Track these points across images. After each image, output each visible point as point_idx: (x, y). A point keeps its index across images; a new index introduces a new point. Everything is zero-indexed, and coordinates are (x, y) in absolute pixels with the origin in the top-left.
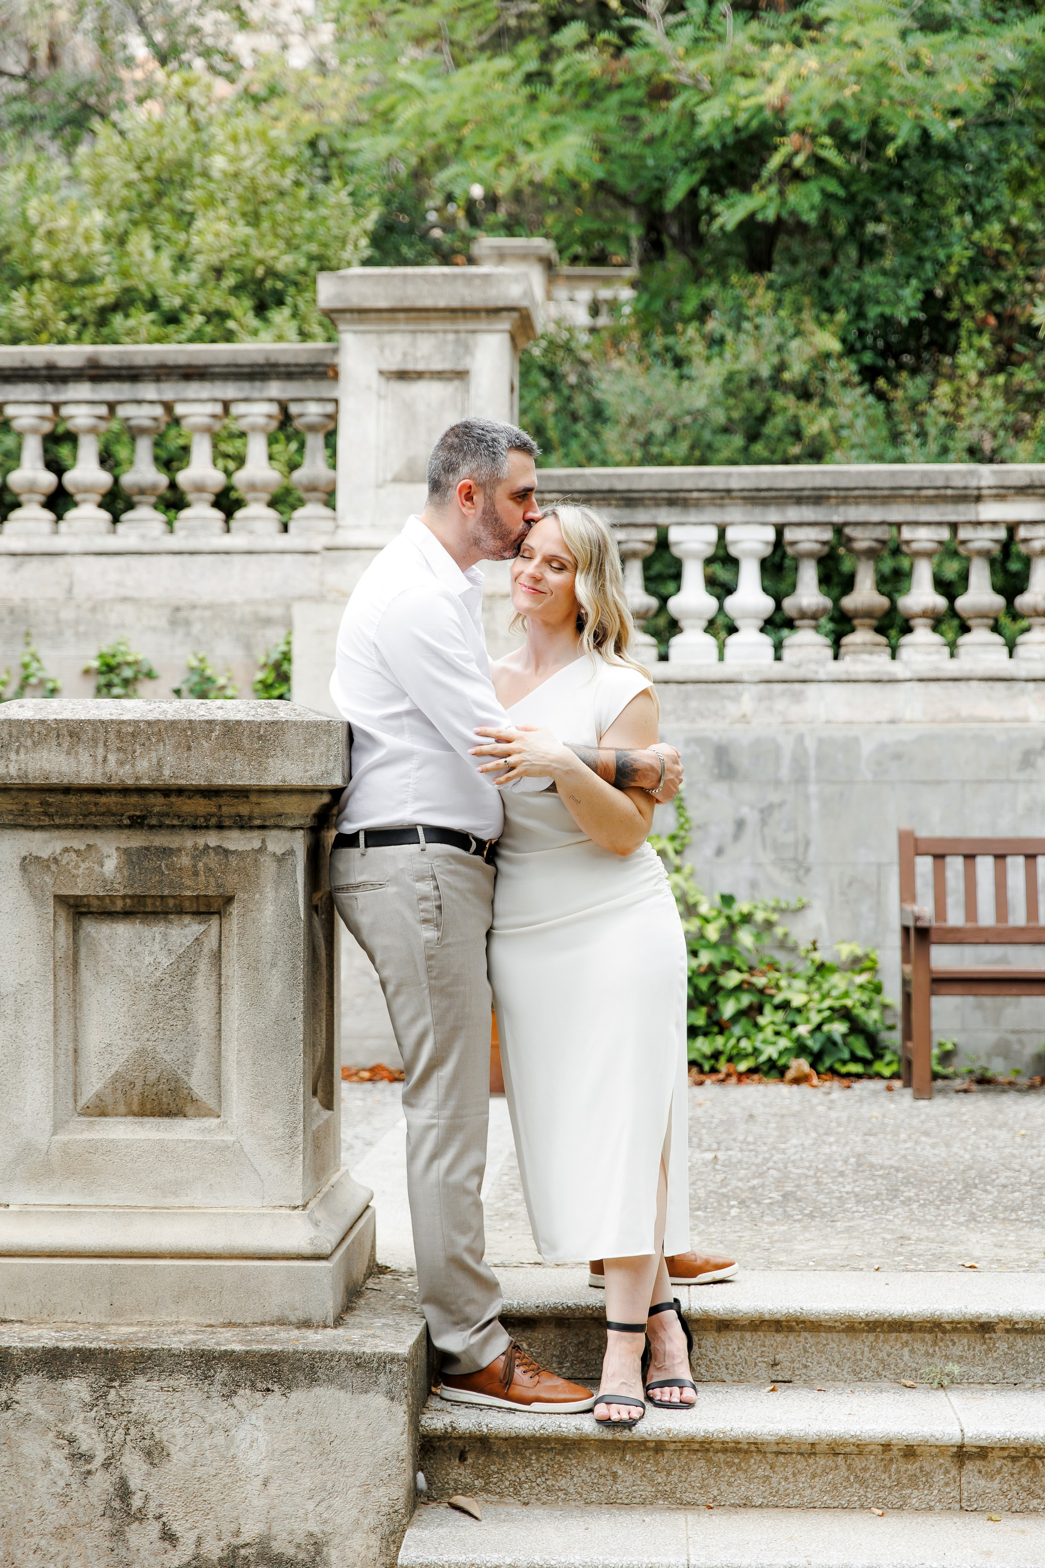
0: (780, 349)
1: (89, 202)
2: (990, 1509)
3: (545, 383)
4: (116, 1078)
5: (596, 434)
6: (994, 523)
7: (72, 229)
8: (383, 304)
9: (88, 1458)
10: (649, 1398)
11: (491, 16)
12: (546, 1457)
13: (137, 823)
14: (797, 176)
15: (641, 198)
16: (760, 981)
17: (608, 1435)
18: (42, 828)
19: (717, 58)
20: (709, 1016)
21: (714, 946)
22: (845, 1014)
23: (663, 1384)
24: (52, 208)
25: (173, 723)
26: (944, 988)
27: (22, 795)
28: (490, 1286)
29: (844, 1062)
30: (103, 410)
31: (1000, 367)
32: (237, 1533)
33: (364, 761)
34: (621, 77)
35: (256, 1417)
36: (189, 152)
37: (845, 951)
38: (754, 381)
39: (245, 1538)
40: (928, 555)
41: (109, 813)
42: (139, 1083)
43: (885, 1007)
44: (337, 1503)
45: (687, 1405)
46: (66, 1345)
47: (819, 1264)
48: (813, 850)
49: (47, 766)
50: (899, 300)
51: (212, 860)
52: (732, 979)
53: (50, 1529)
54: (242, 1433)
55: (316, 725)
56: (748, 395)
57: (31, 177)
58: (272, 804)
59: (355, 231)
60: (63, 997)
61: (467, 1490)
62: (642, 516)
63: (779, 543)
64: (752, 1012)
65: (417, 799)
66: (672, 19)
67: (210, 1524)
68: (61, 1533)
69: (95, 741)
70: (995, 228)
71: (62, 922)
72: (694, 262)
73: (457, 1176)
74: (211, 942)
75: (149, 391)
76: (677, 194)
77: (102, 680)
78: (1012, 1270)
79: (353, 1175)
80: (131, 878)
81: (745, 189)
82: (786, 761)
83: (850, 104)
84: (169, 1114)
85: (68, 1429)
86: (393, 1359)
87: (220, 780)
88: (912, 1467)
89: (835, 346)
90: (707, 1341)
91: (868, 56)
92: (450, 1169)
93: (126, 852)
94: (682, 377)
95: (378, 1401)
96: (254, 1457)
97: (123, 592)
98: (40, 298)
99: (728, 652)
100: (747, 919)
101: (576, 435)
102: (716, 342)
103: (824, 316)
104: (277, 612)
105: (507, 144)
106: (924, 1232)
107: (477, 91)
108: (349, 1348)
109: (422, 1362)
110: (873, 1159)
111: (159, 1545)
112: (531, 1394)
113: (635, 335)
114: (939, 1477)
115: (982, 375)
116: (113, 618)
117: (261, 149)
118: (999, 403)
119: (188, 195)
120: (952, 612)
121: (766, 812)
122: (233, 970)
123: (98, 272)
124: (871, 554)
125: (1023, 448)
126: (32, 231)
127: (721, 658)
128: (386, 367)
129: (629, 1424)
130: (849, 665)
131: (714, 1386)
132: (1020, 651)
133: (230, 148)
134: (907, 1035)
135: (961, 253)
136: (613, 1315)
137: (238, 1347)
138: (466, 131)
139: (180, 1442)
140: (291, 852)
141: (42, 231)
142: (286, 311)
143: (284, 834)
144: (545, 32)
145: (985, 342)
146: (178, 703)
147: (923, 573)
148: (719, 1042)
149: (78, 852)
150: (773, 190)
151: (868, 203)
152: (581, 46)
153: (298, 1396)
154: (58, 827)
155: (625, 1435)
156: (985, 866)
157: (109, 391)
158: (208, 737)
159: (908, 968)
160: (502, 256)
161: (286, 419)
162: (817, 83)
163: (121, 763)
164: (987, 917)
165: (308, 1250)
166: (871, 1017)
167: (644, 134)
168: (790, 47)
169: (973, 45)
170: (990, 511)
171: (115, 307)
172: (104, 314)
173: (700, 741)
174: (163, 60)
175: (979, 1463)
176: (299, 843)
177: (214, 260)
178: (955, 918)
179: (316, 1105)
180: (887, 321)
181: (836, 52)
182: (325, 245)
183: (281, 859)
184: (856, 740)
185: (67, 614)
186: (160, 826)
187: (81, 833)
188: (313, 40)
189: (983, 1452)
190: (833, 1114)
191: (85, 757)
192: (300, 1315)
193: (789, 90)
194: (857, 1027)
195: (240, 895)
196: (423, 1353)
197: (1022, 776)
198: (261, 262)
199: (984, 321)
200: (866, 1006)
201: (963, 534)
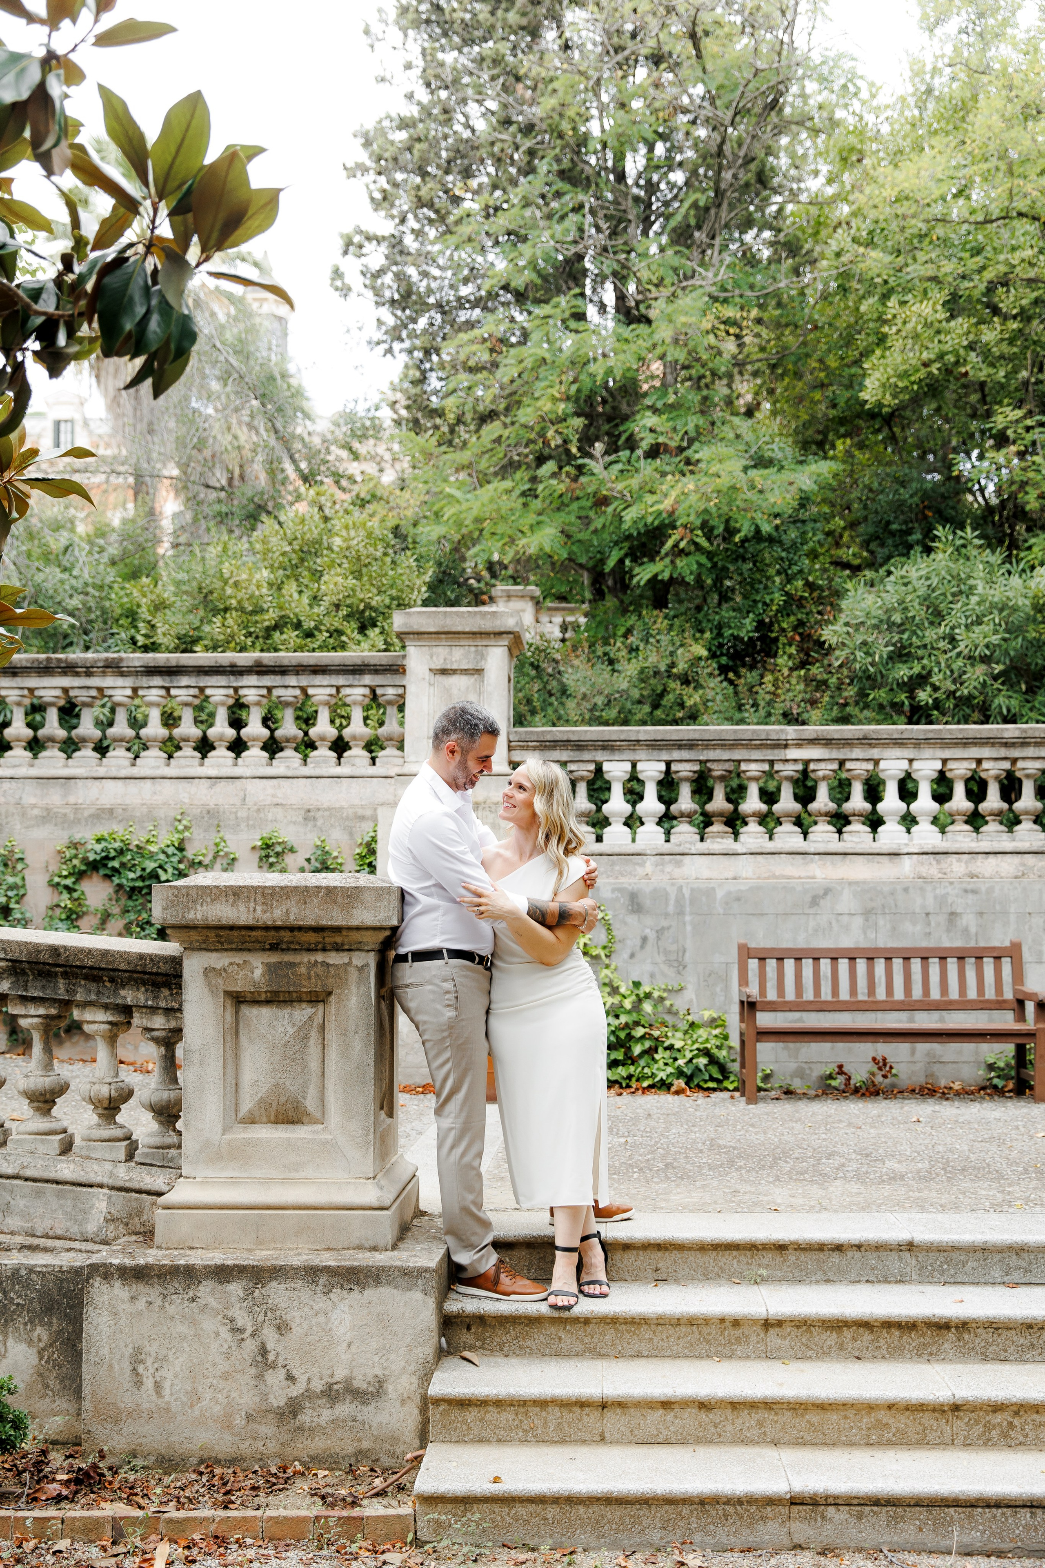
0: (672, 654)
1: (260, 565)
2: (784, 1357)
3: (533, 673)
4: (261, 1101)
5: (562, 704)
6: (795, 761)
7: (249, 580)
8: (432, 630)
9: (241, 1331)
10: (581, 1292)
11: (501, 455)
12: (519, 1328)
13: (274, 947)
14: (682, 553)
15: (591, 564)
16: (656, 1033)
17: (556, 1314)
18: (216, 950)
19: (634, 482)
20: (625, 1054)
21: (629, 1012)
22: (706, 1053)
23: (589, 1283)
24: (238, 568)
25: (296, 888)
26: (765, 1038)
27: (205, 932)
28: (486, 1225)
29: (706, 1081)
30: (264, 692)
31: (803, 665)
32: (332, 1376)
33: (411, 912)
34: (578, 493)
35: (344, 1306)
36: (320, 534)
37: (707, 1015)
38: (656, 673)
39: (337, 1378)
40: (756, 779)
41: (257, 941)
42: (275, 1104)
43: (730, 1048)
44: (392, 1357)
45: (604, 1296)
46: (229, 1262)
47: (685, 1208)
48: (687, 955)
49: (220, 914)
50: (743, 625)
51: (320, 970)
52: (639, 1032)
53: (219, 1373)
54: (335, 1315)
55: (382, 889)
56: (653, 681)
57: (225, 549)
58: (356, 936)
59: (418, 582)
60: (229, 1052)
61: (471, 1348)
62: (587, 756)
63: (668, 771)
64: (650, 1052)
65: (442, 933)
66: (608, 459)
67: (315, 1370)
68: (226, 1376)
69: (249, 898)
70: (800, 583)
71: (229, 1007)
72: (622, 602)
73: (467, 1159)
74: (318, 1019)
75: (292, 680)
76: (611, 563)
77: (263, 853)
78: (799, 1211)
79: (406, 1157)
80: (270, 980)
81: (652, 560)
82: (672, 902)
83: (714, 510)
84: (293, 1122)
85: (230, 1314)
86: (427, 1270)
87: (324, 922)
88: (738, 1332)
89: (705, 653)
90: (617, 1256)
91: (724, 482)
92: (463, 1155)
93: (268, 965)
94: (614, 671)
95: (417, 1295)
96: (342, 1329)
97: (276, 801)
98: (230, 622)
99: (638, 837)
100: (648, 996)
101: (551, 704)
102: (633, 650)
103: (698, 635)
104: (368, 812)
105: (510, 532)
106: (748, 1188)
107: (491, 501)
108: (399, 1264)
109: (444, 1271)
110: (720, 1142)
111: (285, 1383)
112: (510, 1289)
113: (586, 645)
114: (754, 1338)
115: (791, 670)
116: (270, 816)
117: (362, 533)
118: (801, 687)
119: (318, 561)
120: (770, 813)
121: (660, 932)
122: (332, 1035)
123: (265, 606)
124: (722, 778)
125: (815, 714)
126: (226, 582)
127: (634, 840)
128: (433, 667)
129: (569, 1308)
130: (710, 845)
131: (620, 1284)
132: (810, 836)
133: (344, 533)
134: (743, 1065)
135: (778, 598)
136: (559, 1243)
137: (333, 1263)
138: (485, 524)
139: (298, 1321)
140: (367, 965)
141: (231, 582)
142: (377, 630)
143: (363, 954)
144: (534, 465)
145: (793, 650)
146: (300, 876)
147: (753, 790)
148: (632, 1069)
149: (238, 965)
150: (667, 560)
151: (725, 569)
152: (554, 475)
153: (369, 1293)
154: (226, 950)
155: (566, 1314)
156: (789, 965)
157: (268, 681)
158: (317, 896)
159: (743, 1026)
160: (509, 596)
161: (374, 697)
162: (693, 498)
163: (264, 912)
164: (790, 995)
165: (376, 1204)
166: (722, 1054)
167: (592, 528)
168: (677, 476)
169: (786, 476)
170: (793, 753)
171: (276, 627)
172: (269, 631)
173: (621, 890)
174: (305, 479)
175: (777, 1330)
176: (371, 960)
177: (335, 599)
178: (772, 995)
179: (383, 1115)
180: (736, 638)
181: (705, 479)
182: (402, 591)
183: (361, 969)
184: (713, 889)
185: (242, 814)
186: (288, 949)
187: (240, 954)
188: (398, 466)
189: (780, 1323)
190: (698, 1114)
191: (242, 908)
192: (371, 1243)
193: (677, 502)
194: (713, 1060)
195: (336, 991)
196: (445, 1266)
197: (811, 911)
198: (362, 601)
199: (793, 638)
200: (719, 1048)
201: (777, 767)
